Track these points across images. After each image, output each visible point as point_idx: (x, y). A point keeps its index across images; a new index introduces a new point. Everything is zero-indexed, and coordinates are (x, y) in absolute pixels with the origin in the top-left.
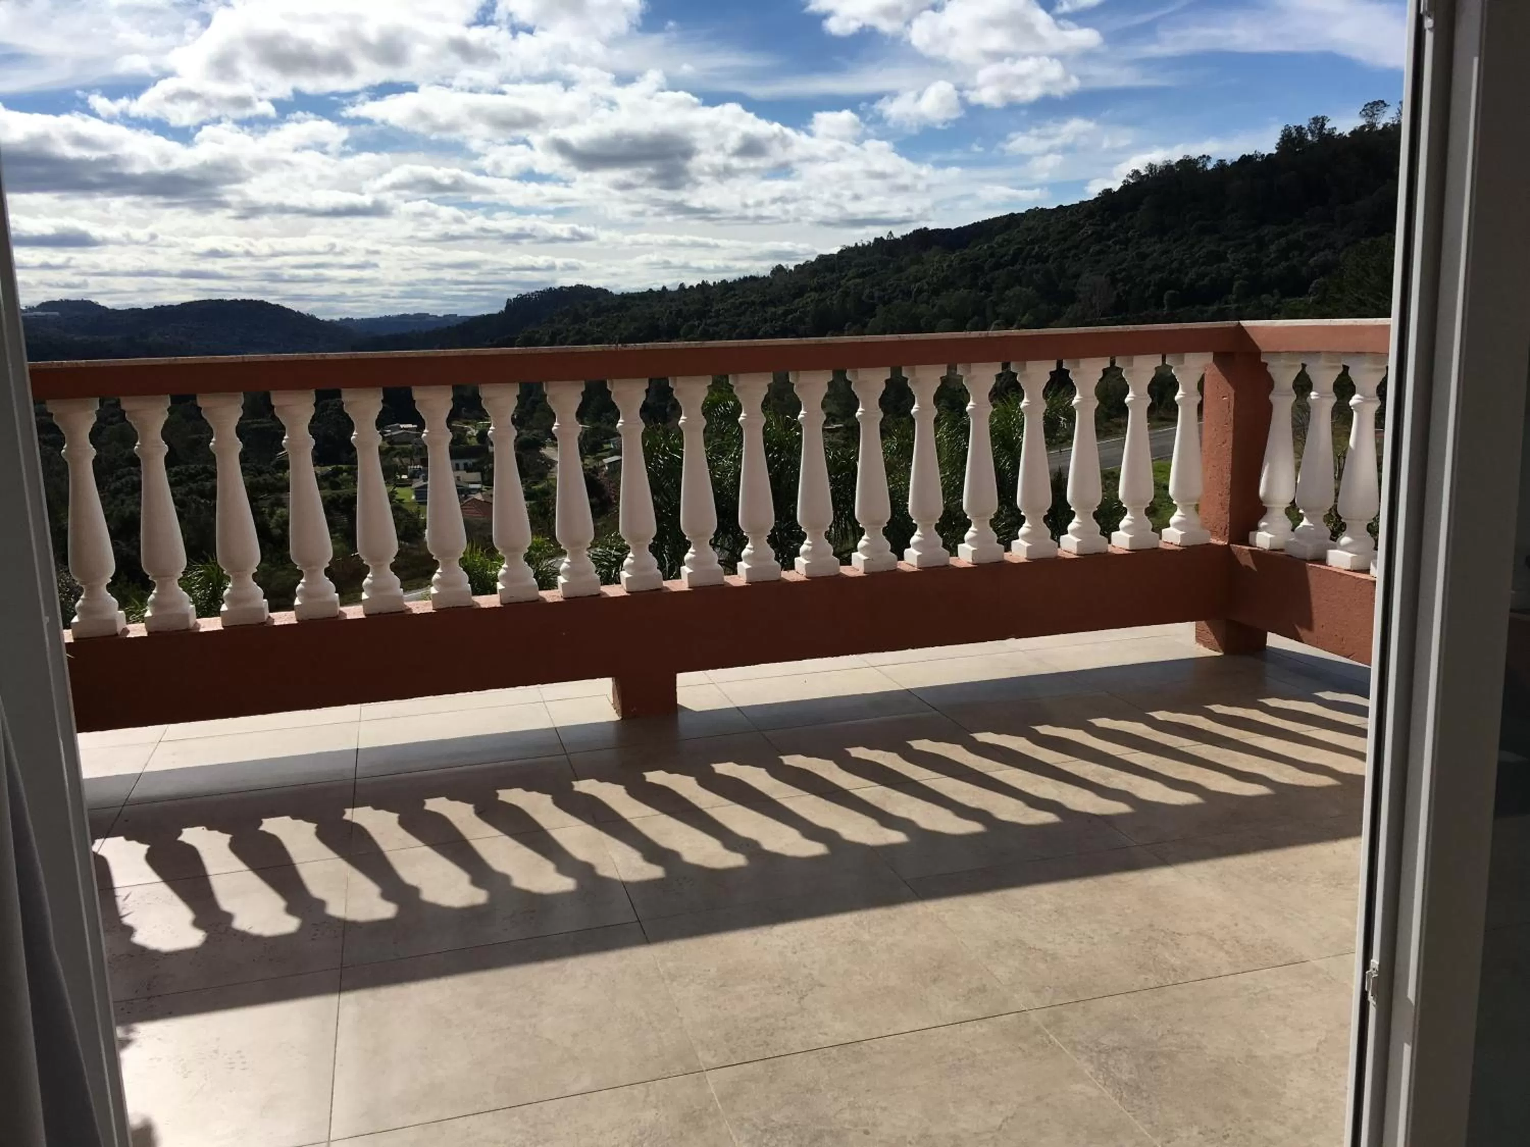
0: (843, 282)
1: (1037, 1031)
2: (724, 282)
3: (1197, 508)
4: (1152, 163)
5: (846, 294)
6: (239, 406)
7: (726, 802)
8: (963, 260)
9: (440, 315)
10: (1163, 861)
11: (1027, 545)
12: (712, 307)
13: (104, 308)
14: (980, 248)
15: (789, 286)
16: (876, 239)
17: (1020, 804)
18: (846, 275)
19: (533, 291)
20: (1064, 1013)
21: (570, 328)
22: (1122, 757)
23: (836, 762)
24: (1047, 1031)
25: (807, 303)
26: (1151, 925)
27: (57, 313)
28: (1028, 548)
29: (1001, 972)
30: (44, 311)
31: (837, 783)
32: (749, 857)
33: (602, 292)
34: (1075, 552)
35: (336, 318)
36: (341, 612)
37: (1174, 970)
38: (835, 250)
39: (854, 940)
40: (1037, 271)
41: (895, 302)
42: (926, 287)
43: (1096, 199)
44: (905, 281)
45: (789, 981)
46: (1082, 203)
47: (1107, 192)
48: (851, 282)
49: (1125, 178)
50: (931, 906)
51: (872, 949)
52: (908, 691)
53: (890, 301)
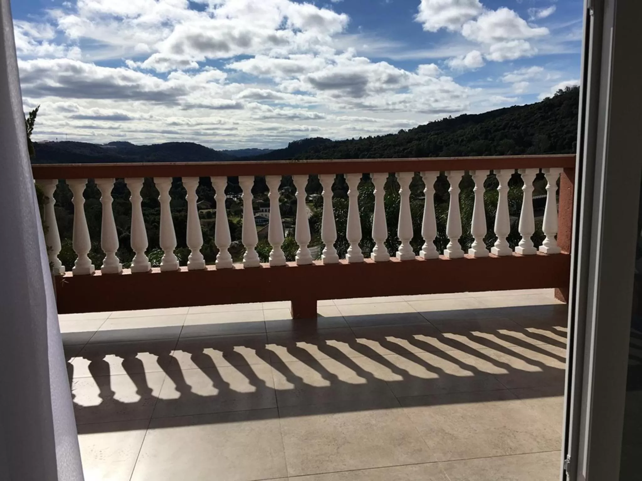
0: (429, 137)
1: (441, 472)
2: (378, 136)
3: (556, 237)
4: (568, 86)
5: (430, 142)
6: (142, 183)
7: (328, 357)
8: (481, 128)
9: (262, 149)
10: (518, 397)
11: (475, 251)
12: (373, 146)
13: (133, 145)
14: (490, 123)
15: (406, 138)
16: (444, 119)
17: (457, 366)
18: (430, 134)
19: (300, 139)
20: (455, 465)
21: (314, 155)
22: (509, 348)
23: (379, 343)
24: (445, 472)
25: (413, 145)
26: (505, 427)
27: (115, 147)
28: (475, 252)
29: (431, 443)
30: (110, 145)
31: (378, 352)
32: (332, 383)
33: (328, 140)
34: (497, 255)
35: (221, 150)
36: (179, 268)
37: (511, 448)
38: (426, 123)
39: (368, 423)
40: (515, 133)
41: (451, 145)
42: (465, 139)
43: (542, 102)
44: (456, 137)
45: (335, 440)
46: (536, 103)
47: (548, 99)
48: (432, 137)
49: (555, 93)
50: (406, 410)
51: (375, 428)
52: (419, 313)
53: (449, 145)
